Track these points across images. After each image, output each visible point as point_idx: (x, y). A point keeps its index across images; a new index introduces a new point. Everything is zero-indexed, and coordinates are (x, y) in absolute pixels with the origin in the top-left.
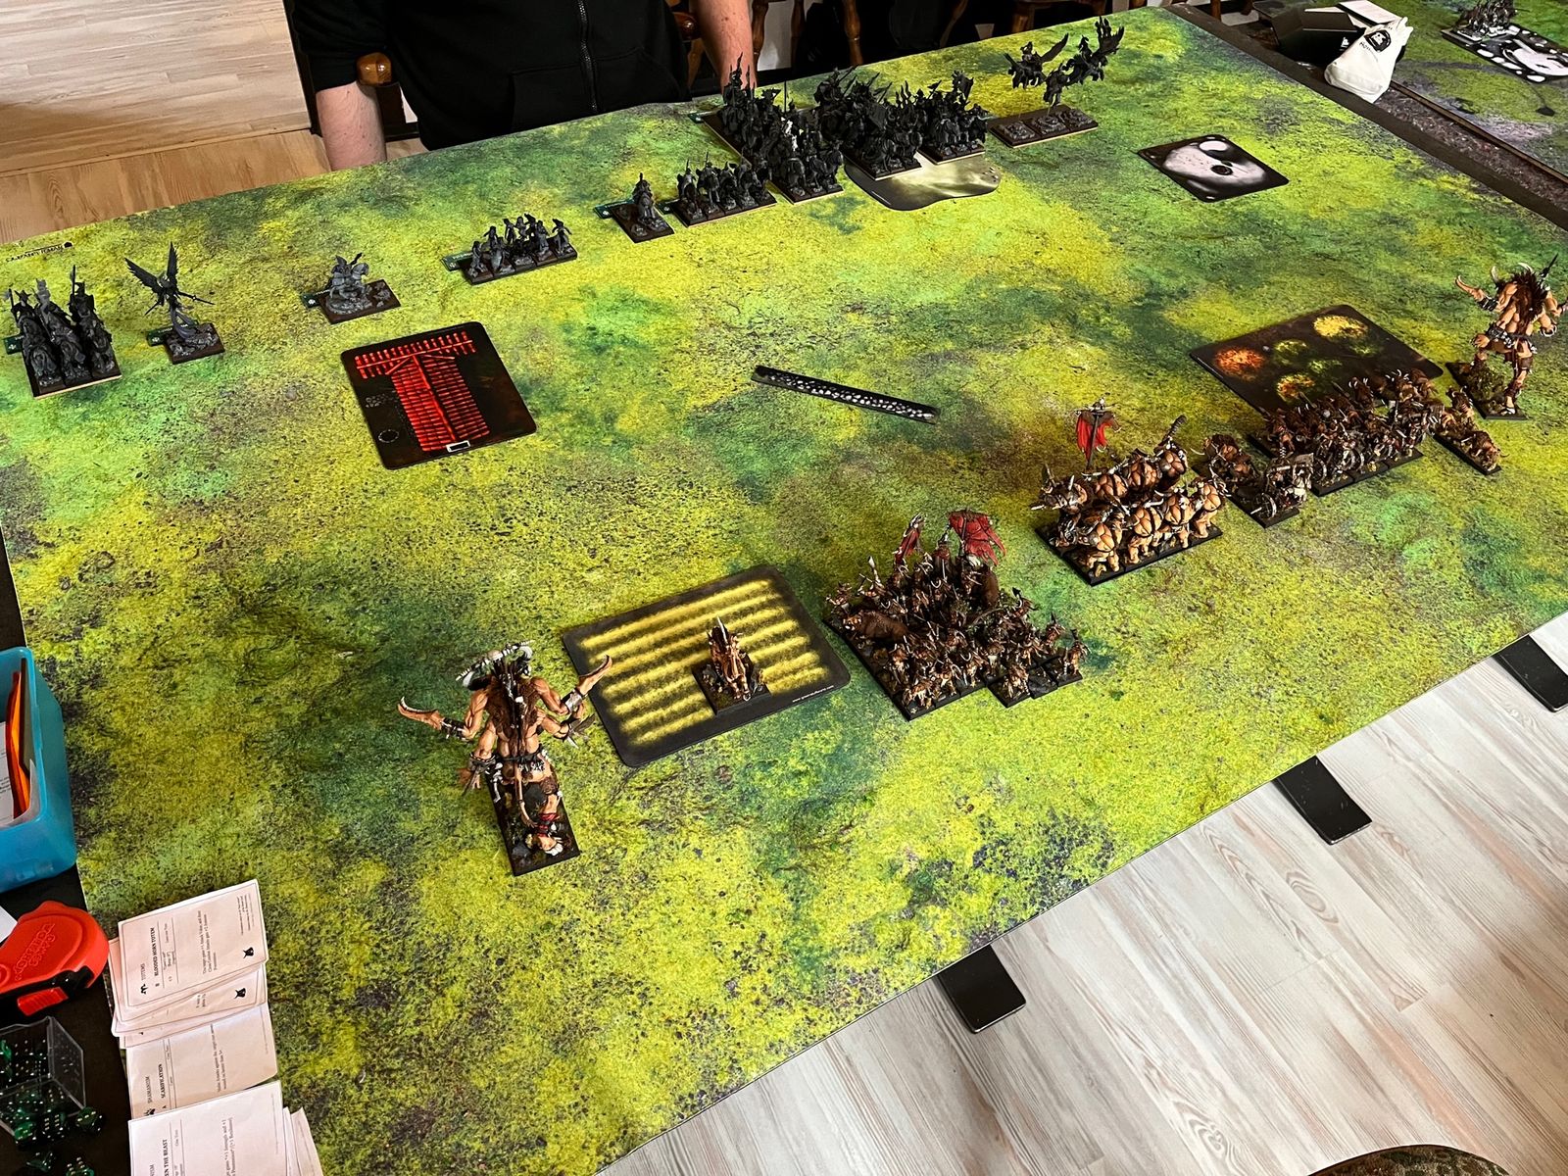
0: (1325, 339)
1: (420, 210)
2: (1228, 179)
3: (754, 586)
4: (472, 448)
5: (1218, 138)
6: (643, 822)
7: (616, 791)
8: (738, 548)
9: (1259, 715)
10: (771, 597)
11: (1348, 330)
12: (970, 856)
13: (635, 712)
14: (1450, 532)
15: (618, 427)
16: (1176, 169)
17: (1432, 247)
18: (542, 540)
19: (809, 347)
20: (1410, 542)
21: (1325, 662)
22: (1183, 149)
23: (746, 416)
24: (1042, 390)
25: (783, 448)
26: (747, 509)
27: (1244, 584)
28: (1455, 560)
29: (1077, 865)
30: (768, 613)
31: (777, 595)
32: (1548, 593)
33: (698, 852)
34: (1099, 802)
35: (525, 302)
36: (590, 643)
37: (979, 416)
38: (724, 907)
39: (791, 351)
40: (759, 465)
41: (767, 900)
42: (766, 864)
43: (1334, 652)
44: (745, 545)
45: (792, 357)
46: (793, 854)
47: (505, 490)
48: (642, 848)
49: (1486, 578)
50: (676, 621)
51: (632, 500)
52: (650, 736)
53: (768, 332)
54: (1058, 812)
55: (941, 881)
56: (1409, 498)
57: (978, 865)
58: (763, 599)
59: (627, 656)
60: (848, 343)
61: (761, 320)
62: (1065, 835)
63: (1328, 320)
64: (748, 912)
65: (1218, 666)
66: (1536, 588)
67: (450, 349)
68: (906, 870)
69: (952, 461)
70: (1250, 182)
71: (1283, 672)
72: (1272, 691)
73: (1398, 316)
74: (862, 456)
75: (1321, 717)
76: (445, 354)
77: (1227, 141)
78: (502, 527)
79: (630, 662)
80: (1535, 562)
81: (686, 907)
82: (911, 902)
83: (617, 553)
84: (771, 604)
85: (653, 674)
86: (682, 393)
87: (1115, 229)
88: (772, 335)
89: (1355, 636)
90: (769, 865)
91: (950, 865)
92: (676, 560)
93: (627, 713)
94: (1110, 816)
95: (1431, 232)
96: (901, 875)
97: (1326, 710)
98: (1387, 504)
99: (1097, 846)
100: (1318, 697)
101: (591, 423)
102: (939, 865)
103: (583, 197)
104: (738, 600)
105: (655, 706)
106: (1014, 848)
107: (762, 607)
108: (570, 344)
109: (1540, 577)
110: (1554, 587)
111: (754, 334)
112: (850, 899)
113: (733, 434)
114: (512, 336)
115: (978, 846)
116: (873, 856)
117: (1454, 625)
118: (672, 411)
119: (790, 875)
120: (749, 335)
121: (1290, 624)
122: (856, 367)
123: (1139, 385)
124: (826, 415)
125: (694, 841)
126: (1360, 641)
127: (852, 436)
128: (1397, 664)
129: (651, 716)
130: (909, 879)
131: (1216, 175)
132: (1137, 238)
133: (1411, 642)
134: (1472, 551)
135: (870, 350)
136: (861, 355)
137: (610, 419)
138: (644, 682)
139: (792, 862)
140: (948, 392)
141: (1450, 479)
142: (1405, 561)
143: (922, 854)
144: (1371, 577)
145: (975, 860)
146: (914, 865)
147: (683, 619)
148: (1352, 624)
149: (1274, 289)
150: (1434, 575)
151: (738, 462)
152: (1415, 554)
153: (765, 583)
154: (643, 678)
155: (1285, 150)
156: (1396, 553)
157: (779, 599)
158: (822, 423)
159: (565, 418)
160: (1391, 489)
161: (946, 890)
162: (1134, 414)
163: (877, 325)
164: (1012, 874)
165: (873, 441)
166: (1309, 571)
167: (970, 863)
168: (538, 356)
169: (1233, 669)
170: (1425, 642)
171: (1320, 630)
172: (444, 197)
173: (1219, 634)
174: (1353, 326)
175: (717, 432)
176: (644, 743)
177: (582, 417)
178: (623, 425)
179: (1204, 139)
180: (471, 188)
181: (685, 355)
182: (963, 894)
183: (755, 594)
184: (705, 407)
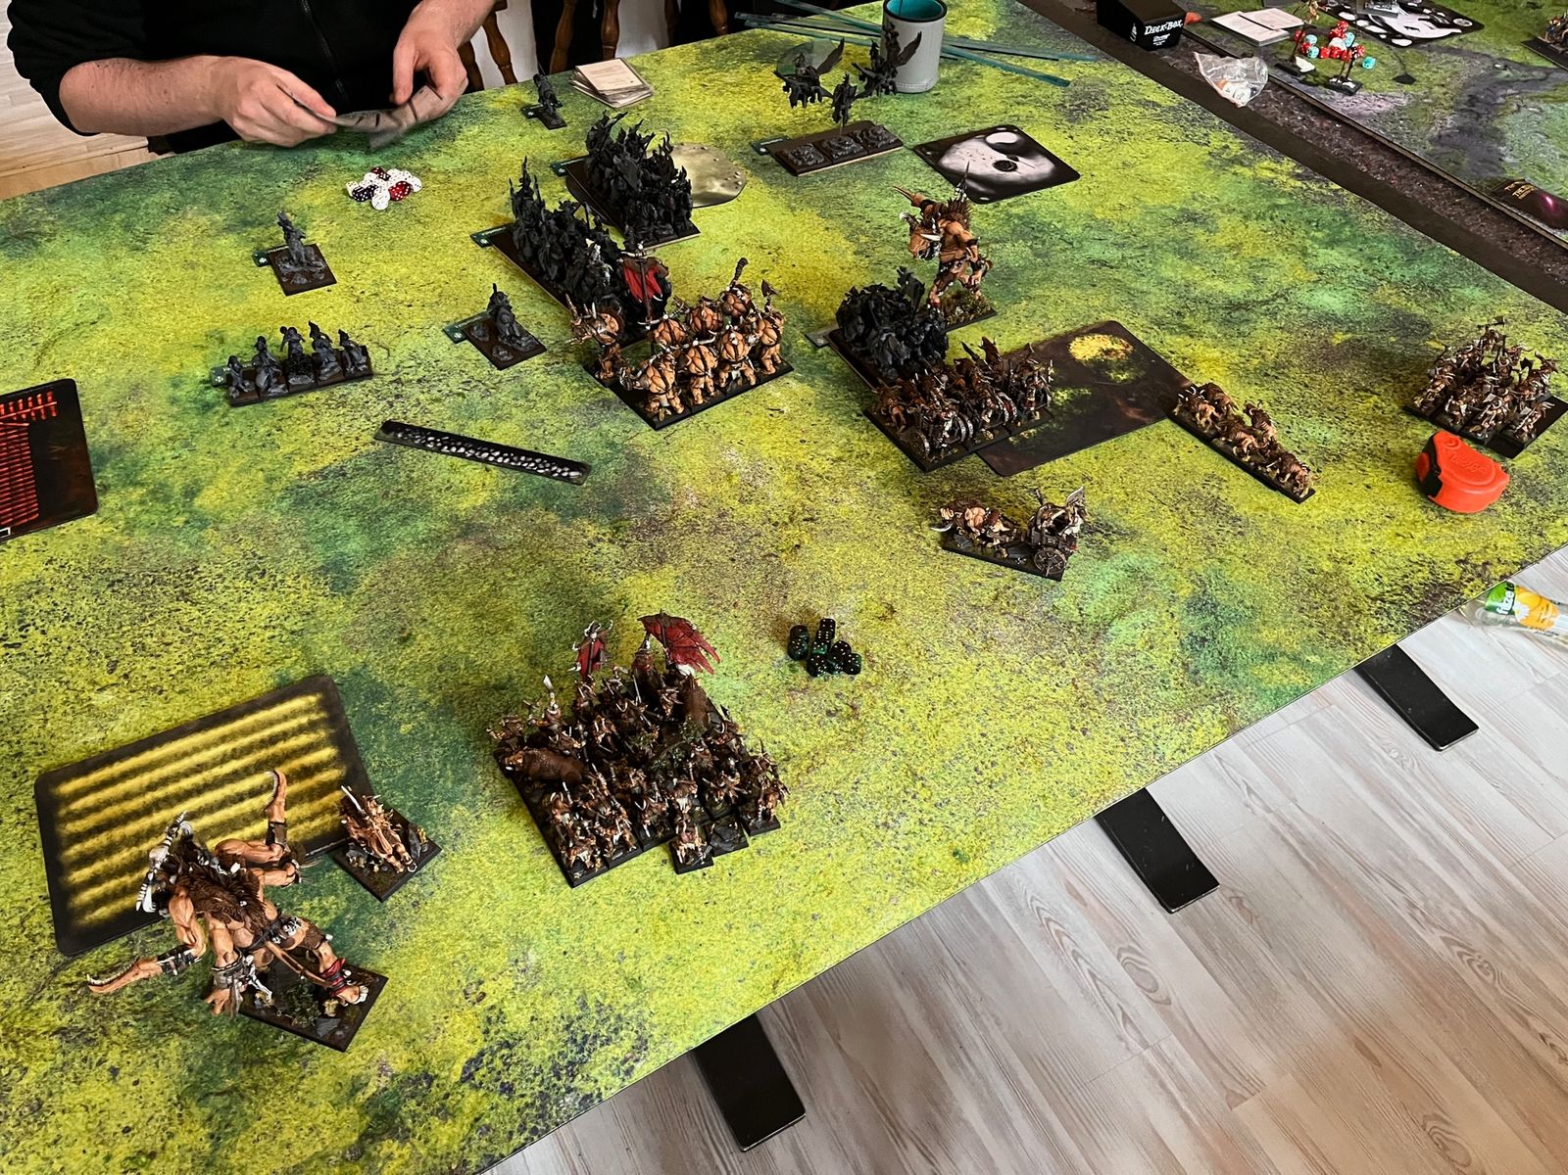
0: (1079, 363)
1: (50, 247)
2: (1011, 176)
3: (298, 703)
4: (12, 537)
5: (1010, 129)
6: (61, 1031)
7: (39, 988)
8: (296, 653)
9: (880, 854)
10: (314, 717)
11: (1108, 352)
12: (458, 1068)
13: (95, 881)
14: (1174, 600)
15: (197, 502)
16: (952, 167)
17: (1231, 247)
18: (56, 651)
19: (459, 394)
20: (1121, 616)
21: (979, 778)
22: (965, 144)
23: (359, 483)
24: (726, 439)
25: (390, 521)
26: (322, 602)
27: (905, 677)
28: (1171, 638)
29: (594, 1074)
30: (304, 739)
31: (323, 715)
32: (1277, 677)
33: (114, 1071)
34: (646, 982)
35: (137, 352)
36: (67, 788)
37: (640, 474)
38: (123, 1149)
39: (437, 400)
40: (355, 545)
41: (183, 1138)
42: (194, 1087)
43: (993, 764)
44: (305, 649)
45: (435, 407)
46: (233, 1073)
47: (36, 587)
48: (47, 1066)
49: (1206, 659)
50: (186, 754)
51: (184, 596)
52: (103, 912)
53: (416, 378)
54: (590, 998)
55: (412, 1104)
56: (1133, 559)
57: (467, 1077)
58: (304, 720)
59: (108, 803)
60: (508, 388)
61: (412, 363)
62: (591, 1032)
63: (1088, 339)
64: (152, 1156)
65: (845, 789)
66: (1264, 670)
67: (28, 414)
68: (371, 1090)
69: (592, 531)
70: (1035, 179)
71: (923, 794)
72: (902, 820)
73: (1172, 332)
74: (483, 528)
75: (955, 854)
76: (21, 420)
77: (1020, 133)
78: (14, 637)
79: (109, 812)
80: (1267, 636)
81: (77, 1148)
82: (364, 1136)
83: (143, 665)
84: (312, 726)
85: (132, 828)
86: (289, 458)
87: (863, 239)
88: (419, 381)
89: (1025, 741)
90: (197, 1089)
91: (430, 1079)
92: (213, 672)
93: (83, 882)
94: (657, 1001)
95: (1234, 230)
96: (361, 1098)
97: (963, 843)
98: (1105, 567)
99: (627, 1044)
100: (958, 827)
101: (167, 499)
102: (416, 1081)
103: (246, 223)
104: (271, 723)
105: (120, 872)
106: (520, 1051)
107: (301, 730)
108: (174, 401)
109: (1270, 657)
110: (1286, 669)
111: (398, 381)
112: (287, 1134)
113: (334, 506)
114: (108, 394)
115: (473, 1052)
116: (335, 1071)
117: (1149, 723)
118: (270, 480)
119: (219, 1102)
120: (391, 382)
121: (948, 729)
122: (510, 416)
123: (842, 430)
124: (455, 479)
125: (113, 1058)
126: (1029, 750)
127: (480, 502)
128: (1066, 778)
129: (112, 884)
130: (372, 1101)
131: (997, 172)
132: (888, 249)
133: (1091, 749)
134: (1194, 624)
135: (532, 396)
136: (519, 402)
137: (191, 493)
138: (118, 839)
139: (229, 1083)
140: (612, 445)
141: (1187, 532)
142: (1109, 640)
143: (398, 1066)
144: (1062, 664)
145: (464, 1072)
146: (384, 1081)
147: (196, 750)
148: (1023, 728)
149: (1033, 305)
150: (1140, 658)
151: (328, 542)
152: (1123, 631)
153: (312, 699)
154: (117, 833)
155: (1084, 140)
156: (1100, 630)
157: (323, 720)
158: (447, 489)
159: (137, 494)
160: (1113, 548)
161: (414, 1116)
162: (827, 465)
163: (547, 365)
164: (508, 1089)
165: (502, 508)
166: (987, 658)
167: (456, 1078)
168: (130, 418)
169: (862, 792)
170: (1109, 748)
171: (983, 735)
172: (84, 231)
173: (855, 746)
174: (1115, 347)
175: (317, 504)
176: (91, 923)
177: (159, 493)
178: (205, 501)
179: (994, 130)
180: (117, 218)
181: (307, 410)
182: (435, 1121)
183: (294, 714)
184: (314, 474)
